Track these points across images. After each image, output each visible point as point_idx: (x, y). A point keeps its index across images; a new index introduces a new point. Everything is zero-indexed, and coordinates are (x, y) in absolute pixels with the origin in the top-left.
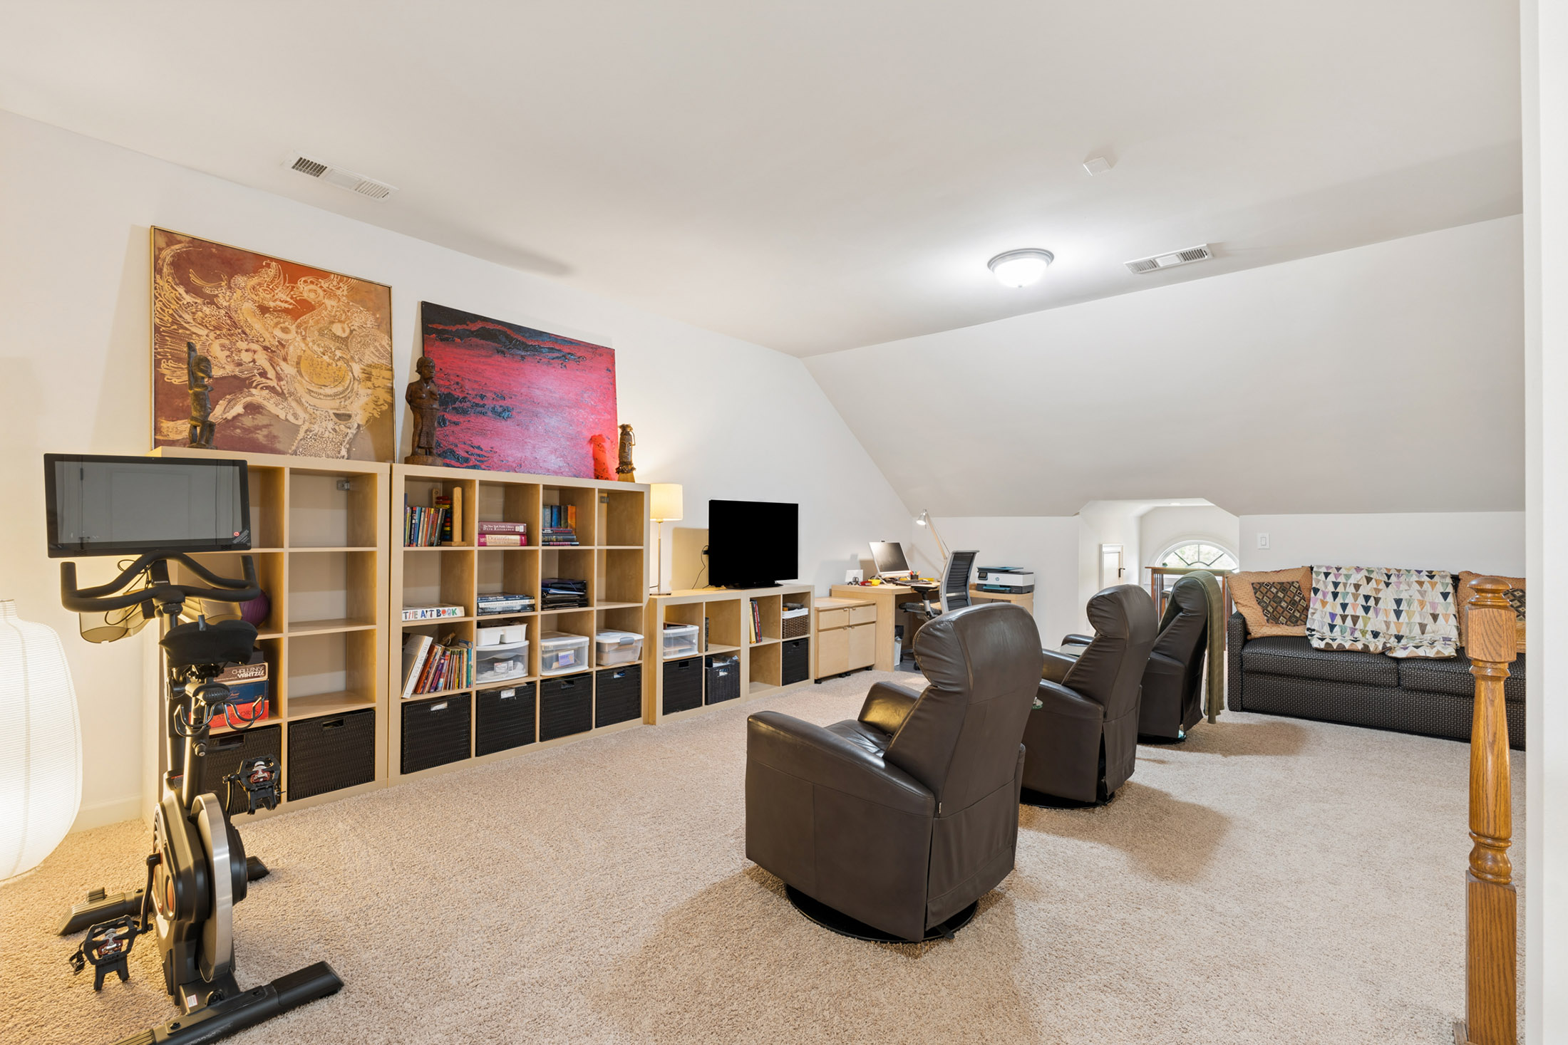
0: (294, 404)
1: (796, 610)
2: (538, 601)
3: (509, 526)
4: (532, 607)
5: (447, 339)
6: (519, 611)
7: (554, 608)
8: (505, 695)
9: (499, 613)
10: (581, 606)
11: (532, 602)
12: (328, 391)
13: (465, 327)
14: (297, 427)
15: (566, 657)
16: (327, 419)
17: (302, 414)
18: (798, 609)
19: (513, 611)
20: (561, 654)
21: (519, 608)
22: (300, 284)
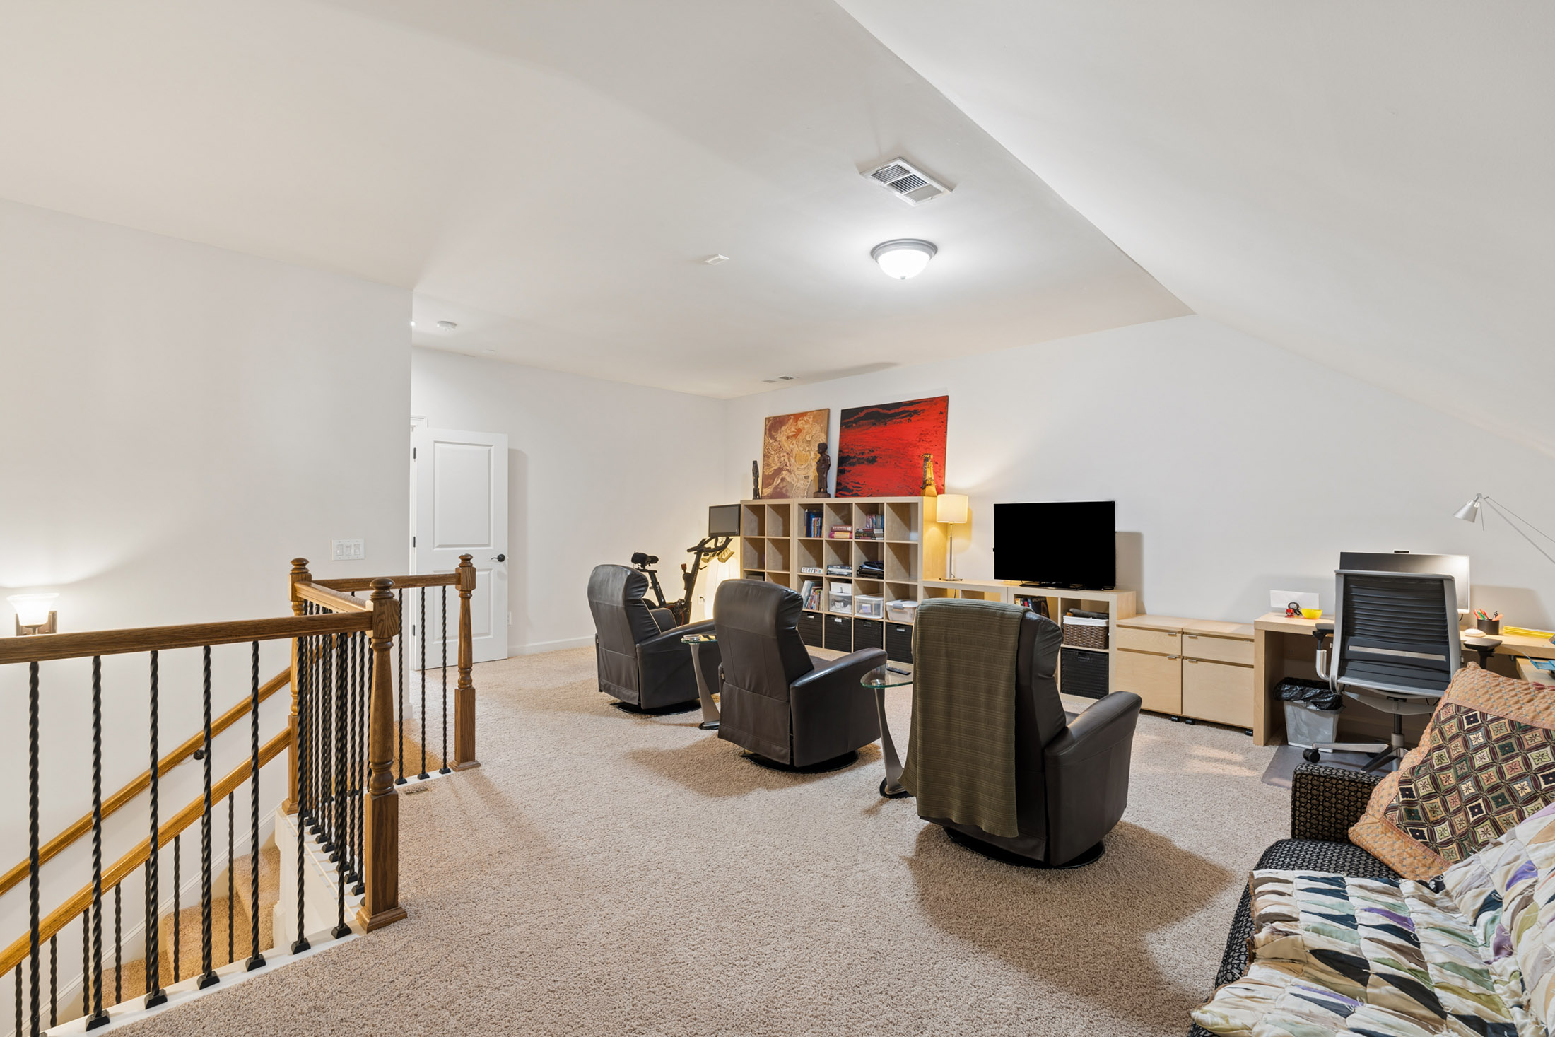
0: (793, 475)
1: (1091, 619)
2: (853, 570)
3: (844, 528)
4: (850, 574)
5: (850, 426)
6: (846, 576)
7: (863, 577)
8: (838, 620)
9: (837, 575)
10: (878, 578)
11: (850, 571)
12: (803, 467)
13: (858, 416)
14: (793, 485)
15: (866, 607)
16: (802, 479)
17: (795, 479)
18: (1093, 618)
19: (843, 575)
20: (864, 605)
21: (846, 574)
22: (799, 422)
